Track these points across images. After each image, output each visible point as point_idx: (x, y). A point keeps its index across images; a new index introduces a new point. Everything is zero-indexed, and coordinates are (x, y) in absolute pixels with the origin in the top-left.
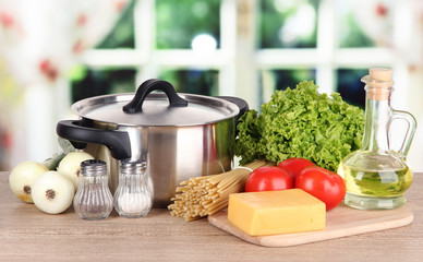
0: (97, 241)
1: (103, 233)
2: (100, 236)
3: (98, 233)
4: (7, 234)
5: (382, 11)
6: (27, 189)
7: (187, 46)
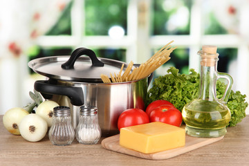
0: (64, 159)
1: (67, 154)
2: (66, 156)
3: (64, 154)
4: (4, 155)
5: (232, 11)
6: (15, 126)
7: (105, 33)
